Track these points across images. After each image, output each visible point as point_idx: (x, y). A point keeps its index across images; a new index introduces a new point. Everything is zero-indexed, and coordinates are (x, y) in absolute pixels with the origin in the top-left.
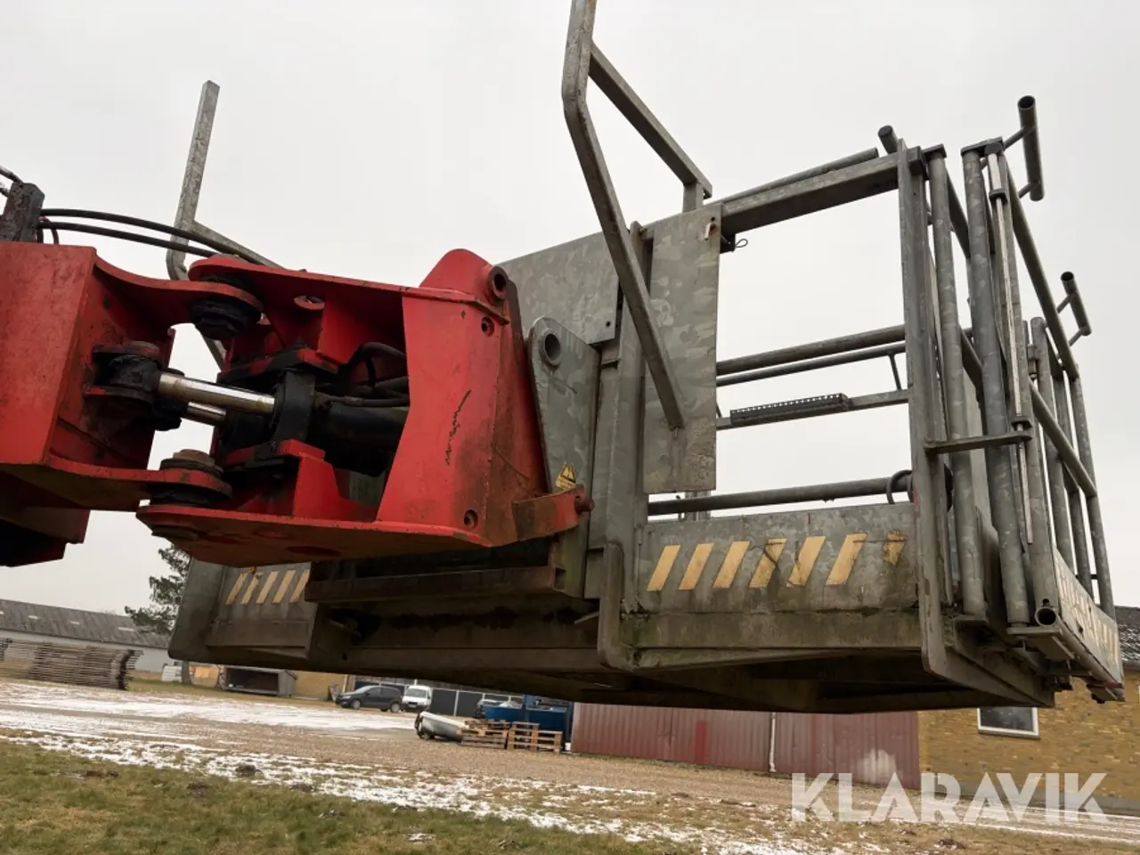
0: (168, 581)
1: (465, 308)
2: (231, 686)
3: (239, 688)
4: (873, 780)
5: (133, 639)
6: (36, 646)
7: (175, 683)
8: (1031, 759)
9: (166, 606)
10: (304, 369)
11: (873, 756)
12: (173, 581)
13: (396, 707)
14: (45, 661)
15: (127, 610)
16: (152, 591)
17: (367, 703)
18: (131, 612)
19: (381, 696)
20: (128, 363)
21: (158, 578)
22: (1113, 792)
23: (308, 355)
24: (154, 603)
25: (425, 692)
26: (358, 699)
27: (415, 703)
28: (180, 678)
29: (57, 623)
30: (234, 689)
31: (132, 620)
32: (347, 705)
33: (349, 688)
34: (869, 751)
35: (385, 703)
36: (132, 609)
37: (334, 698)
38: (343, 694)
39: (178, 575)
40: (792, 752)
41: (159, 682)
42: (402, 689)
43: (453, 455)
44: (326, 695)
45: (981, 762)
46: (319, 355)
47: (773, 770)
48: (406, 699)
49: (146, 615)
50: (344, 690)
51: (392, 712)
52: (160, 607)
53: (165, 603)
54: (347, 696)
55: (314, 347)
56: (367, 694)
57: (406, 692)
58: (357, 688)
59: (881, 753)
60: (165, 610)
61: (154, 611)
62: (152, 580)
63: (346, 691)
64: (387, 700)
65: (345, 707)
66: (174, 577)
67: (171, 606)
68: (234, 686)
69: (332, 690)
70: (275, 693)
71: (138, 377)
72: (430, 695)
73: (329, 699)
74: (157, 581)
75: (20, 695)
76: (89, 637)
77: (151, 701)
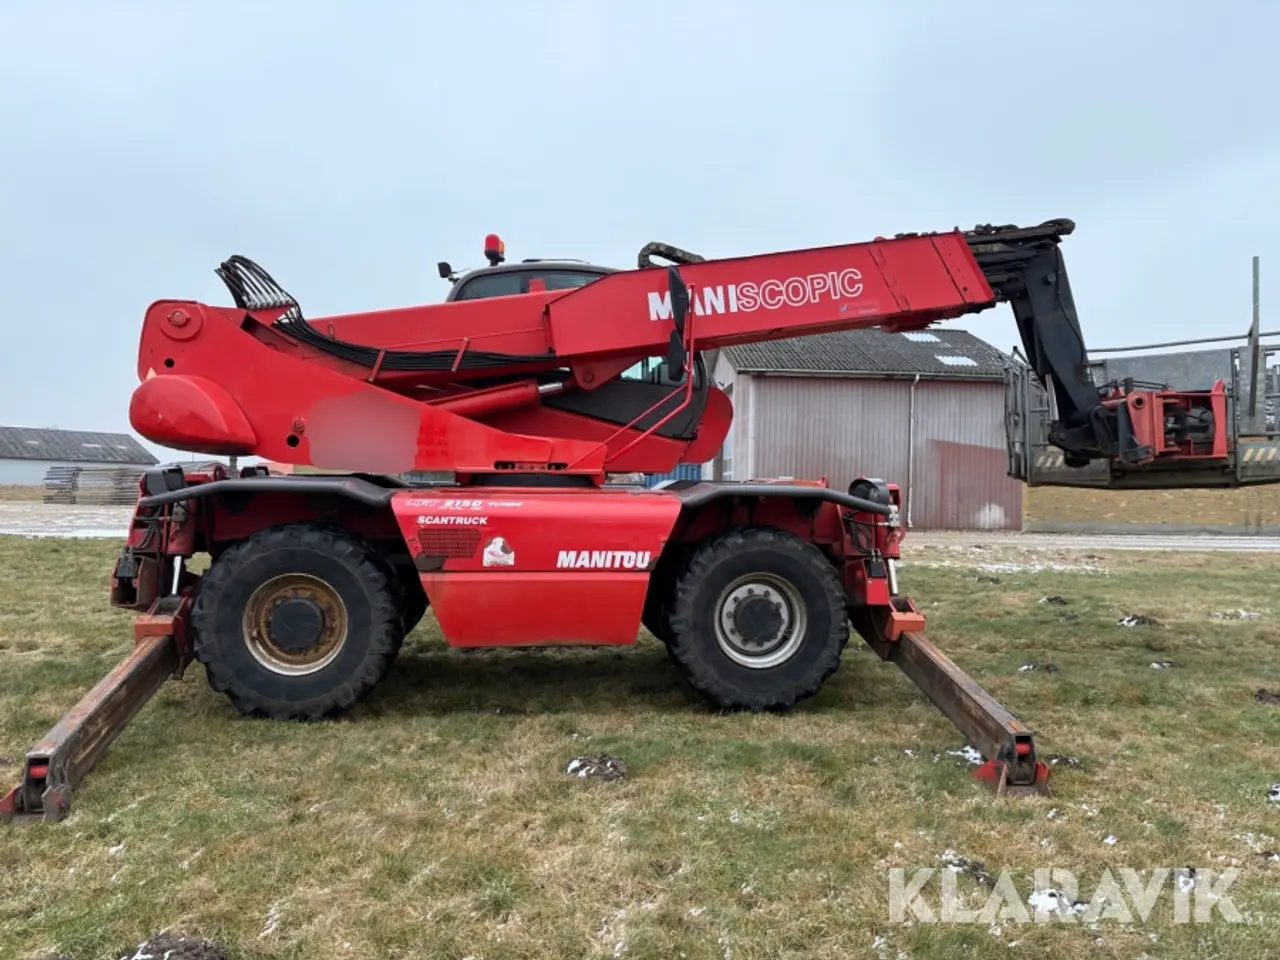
4: (987, 526)
6: (113, 473)
8: (1106, 500)
11: (987, 507)
22: (1165, 520)
34: (984, 506)
40: (926, 512)
45: (1068, 506)
47: (910, 526)
59: (993, 506)
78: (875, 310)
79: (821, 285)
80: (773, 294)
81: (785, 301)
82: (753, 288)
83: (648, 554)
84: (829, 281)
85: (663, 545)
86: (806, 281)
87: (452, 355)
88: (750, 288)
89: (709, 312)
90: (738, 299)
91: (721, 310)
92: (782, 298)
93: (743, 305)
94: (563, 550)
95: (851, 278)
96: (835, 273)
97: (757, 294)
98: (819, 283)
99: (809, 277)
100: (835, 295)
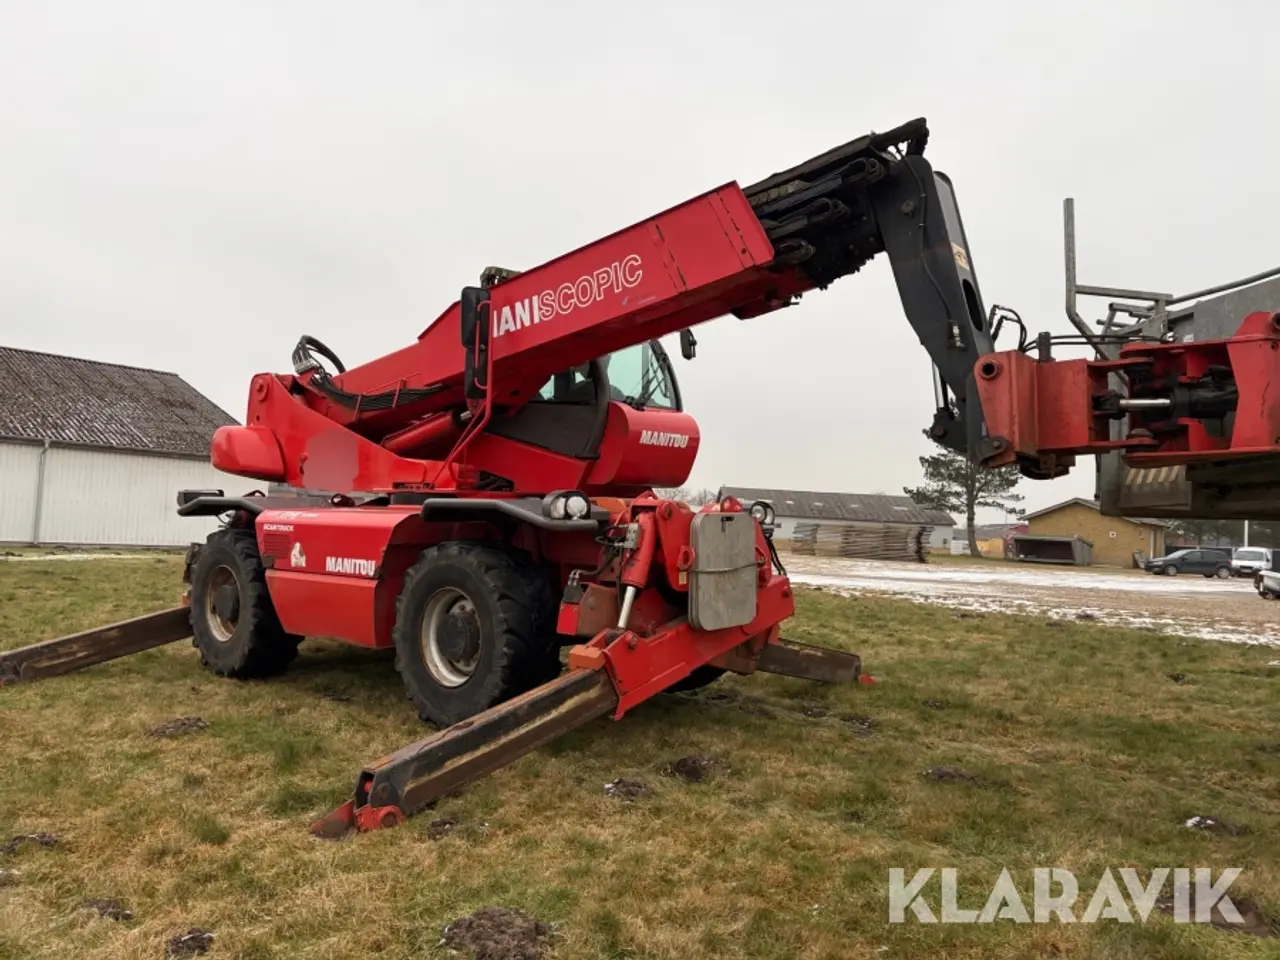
0: (938, 459)
1: (1261, 342)
2: (1022, 556)
3: (1030, 558)
5: (908, 517)
6: (841, 529)
7: (964, 556)
9: (940, 483)
10: (1182, 385)
12: (942, 458)
13: (1224, 573)
14: (851, 540)
15: (906, 490)
16: (924, 471)
17: (1183, 568)
18: (910, 492)
19: (1200, 560)
20: (1108, 400)
21: (927, 457)
23: (1183, 379)
24: (928, 481)
25: (1262, 553)
26: (1172, 565)
27: (1250, 568)
28: (968, 552)
29: (839, 507)
30: (1027, 559)
31: (912, 500)
32: (1162, 571)
33: (1158, 554)
35: (1210, 568)
36: (910, 488)
37: (1142, 565)
38: (1151, 559)
39: (945, 452)
41: (949, 556)
42: (1229, 553)
43: (1265, 414)
44: (1131, 562)
46: (1189, 377)
48: (1236, 563)
49: (924, 494)
50: (1152, 556)
51: (1219, 577)
52: (935, 484)
53: (939, 480)
54: (1159, 561)
55: (1185, 374)
56: (1182, 558)
57: (1234, 556)
58: (1167, 554)
60: (940, 487)
61: (930, 489)
62: (923, 460)
63: (1155, 557)
64: (1214, 564)
65: (1156, 573)
66: (942, 455)
67: (945, 483)
68: (1026, 557)
69: (1137, 556)
70: (1071, 561)
71: (1112, 404)
72: (1270, 557)
73: (1136, 566)
74: (927, 461)
75: (849, 568)
76: (869, 517)
77: (955, 571)
78: (653, 298)
79: (605, 281)
80: (568, 297)
81: (575, 305)
82: (551, 296)
83: (374, 563)
84: (612, 273)
85: (383, 554)
86: (592, 277)
87: (392, 394)
88: (549, 296)
89: (519, 327)
90: (540, 309)
91: (527, 323)
92: (572, 301)
93: (543, 314)
94: (331, 556)
95: (632, 265)
96: (617, 264)
97: (553, 301)
98: (603, 278)
99: (595, 273)
100: (618, 288)
